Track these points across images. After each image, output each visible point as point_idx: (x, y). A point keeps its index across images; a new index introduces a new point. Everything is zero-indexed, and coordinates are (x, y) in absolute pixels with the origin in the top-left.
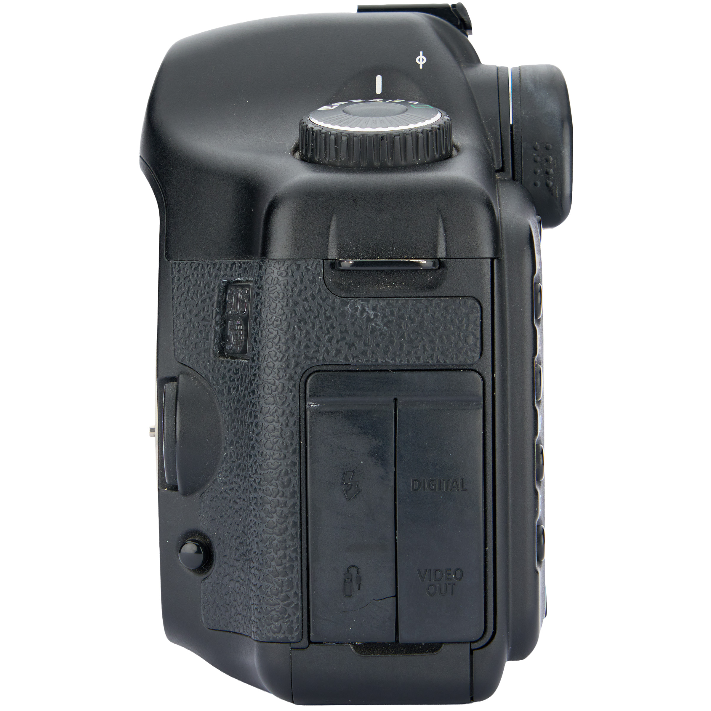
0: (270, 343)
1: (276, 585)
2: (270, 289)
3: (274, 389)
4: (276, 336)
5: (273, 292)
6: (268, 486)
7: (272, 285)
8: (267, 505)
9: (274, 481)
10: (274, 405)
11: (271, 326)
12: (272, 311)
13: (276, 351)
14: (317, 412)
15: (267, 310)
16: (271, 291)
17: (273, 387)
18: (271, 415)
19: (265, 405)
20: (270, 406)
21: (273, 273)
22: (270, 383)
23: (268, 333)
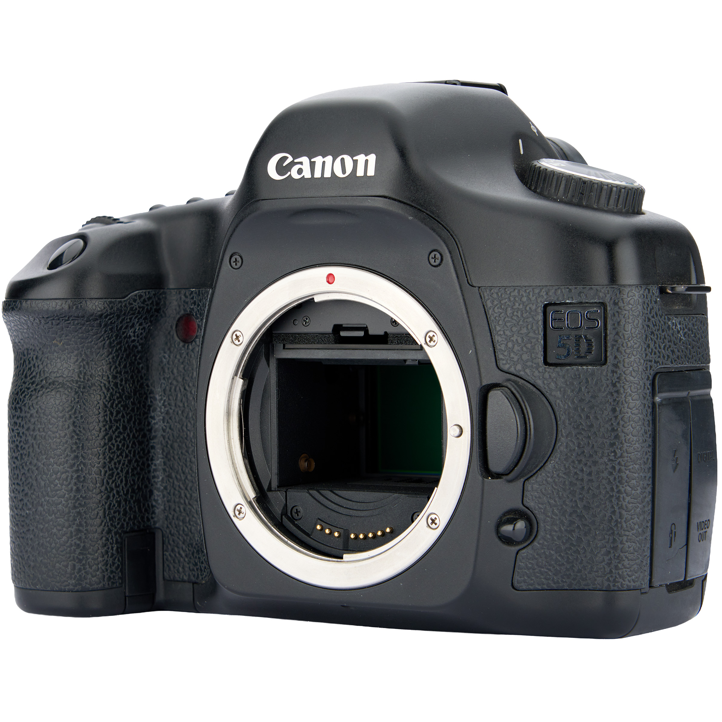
0: (635, 352)
1: (638, 544)
2: (633, 309)
3: (639, 388)
4: (639, 347)
5: (635, 311)
6: (634, 465)
7: (635, 306)
8: (632, 481)
9: (639, 461)
10: (639, 401)
11: (635, 338)
12: (636, 326)
13: (640, 358)
14: (661, 404)
15: (631, 326)
16: (634, 310)
17: (638, 387)
18: (637, 409)
19: (632, 401)
20: (636, 401)
21: (635, 295)
22: (635, 383)
23: (633, 344)
